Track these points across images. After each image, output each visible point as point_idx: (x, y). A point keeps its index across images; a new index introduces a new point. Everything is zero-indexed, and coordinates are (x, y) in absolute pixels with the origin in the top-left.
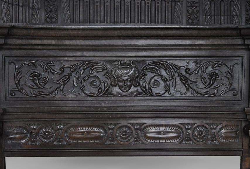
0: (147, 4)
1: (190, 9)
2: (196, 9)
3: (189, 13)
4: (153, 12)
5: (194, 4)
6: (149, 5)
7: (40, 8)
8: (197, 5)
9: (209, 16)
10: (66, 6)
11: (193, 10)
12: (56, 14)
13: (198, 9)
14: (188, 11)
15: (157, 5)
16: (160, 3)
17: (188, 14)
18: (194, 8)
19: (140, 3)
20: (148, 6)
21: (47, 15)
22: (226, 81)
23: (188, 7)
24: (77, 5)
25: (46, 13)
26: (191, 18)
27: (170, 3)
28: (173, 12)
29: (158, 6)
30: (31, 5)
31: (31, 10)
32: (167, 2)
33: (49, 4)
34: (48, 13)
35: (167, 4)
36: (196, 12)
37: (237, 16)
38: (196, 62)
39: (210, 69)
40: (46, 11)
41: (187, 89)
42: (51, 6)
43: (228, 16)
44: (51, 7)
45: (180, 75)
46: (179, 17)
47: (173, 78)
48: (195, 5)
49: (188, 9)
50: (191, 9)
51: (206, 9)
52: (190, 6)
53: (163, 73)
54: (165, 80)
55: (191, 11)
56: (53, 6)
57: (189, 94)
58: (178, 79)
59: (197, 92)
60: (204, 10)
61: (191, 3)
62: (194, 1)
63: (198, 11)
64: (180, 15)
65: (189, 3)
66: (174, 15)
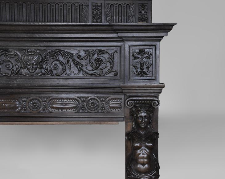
0: (60, 7)
1: (94, 11)
2: (99, 11)
3: (94, 14)
4: (65, 14)
5: (98, 7)
6: (62, 8)
8: (100, 8)
9: (109, 16)
11: (97, 12)
13: (100, 11)
14: (93, 13)
15: (68, 7)
16: (71, 6)
17: (93, 15)
18: (98, 11)
19: (54, 6)
20: (61, 9)
22: (108, 65)
23: (93, 9)
26: (96, 18)
27: (79, 6)
28: (81, 13)
29: (69, 9)
35: (76, 7)
36: (100, 14)
37: (132, 16)
38: (85, 51)
39: (96, 56)
41: (79, 71)
45: (74, 60)
46: (86, 18)
47: (68, 62)
48: (99, 8)
49: (93, 11)
50: (95, 11)
51: (107, 11)
52: (94, 9)
53: (61, 58)
54: (62, 64)
55: (95, 12)
57: (81, 74)
58: (72, 64)
59: (87, 73)
60: (105, 12)
61: (95, 7)
62: (98, 5)
63: (101, 13)
64: (87, 16)
65: (94, 6)
66: (82, 16)
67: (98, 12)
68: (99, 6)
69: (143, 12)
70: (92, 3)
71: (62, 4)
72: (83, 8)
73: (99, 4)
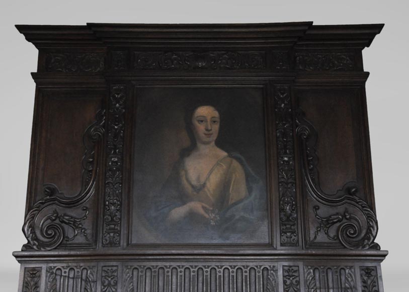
0: (231, 274)
1: (287, 280)
2: (295, 280)
3: (286, 285)
4: (240, 285)
5: (293, 272)
6: (235, 274)
7: (95, 280)
8: (296, 274)
9: (313, 288)
10: (129, 277)
11: (291, 281)
12: (116, 288)
13: (297, 279)
14: (285, 282)
15: (244, 274)
16: (248, 271)
17: (285, 287)
18: (293, 279)
19: (222, 272)
20: (233, 276)
21: (104, 289)
23: (285, 277)
24: (143, 276)
25: (102, 287)
26: (289, 291)
27: (261, 271)
28: (265, 283)
29: (246, 276)
30: (84, 277)
31: (83, 282)
32: (257, 271)
33: (107, 274)
34: (105, 286)
35: (257, 273)
36: (296, 284)
37: (351, 288)
40: (103, 283)
42: (109, 277)
43: (338, 288)
44: (110, 279)
46: (274, 291)
48: (294, 274)
49: (285, 279)
50: (289, 279)
51: (309, 280)
52: (287, 276)
55: (288, 282)
56: (112, 277)
60: (306, 281)
61: (288, 272)
62: (292, 269)
63: (298, 282)
64: (275, 288)
65: (286, 271)
66: (267, 288)
67: (294, 281)
68: (295, 271)
69: (369, 282)
70: (283, 266)
71: (234, 268)
72: (268, 275)
73: (295, 269)
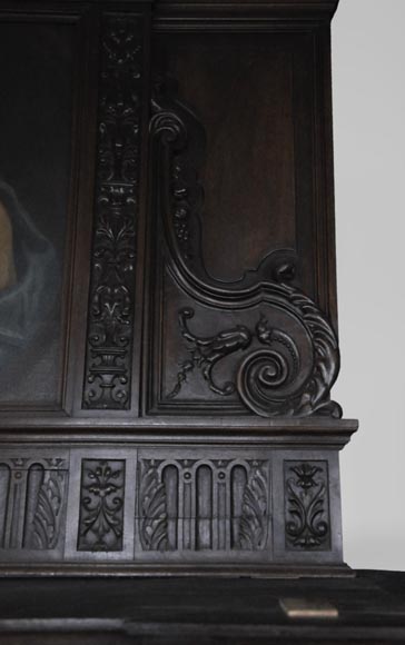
1: (92, 496)
2: (113, 495)
3: (88, 510)
5: (110, 476)
8: (117, 481)
9: (157, 517)
11: (103, 498)
13: (119, 493)
14: (84, 502)
17: (85, 514)
18: (108, 493)
23: (88, 487)
26: (96, 525)
27: (25, 474)
28: (32, 501)
32: (13, 472)
35: (13, 478)
36: (115, 506)
46: (54, 525)
48: (111, 480)
49: (86, 493)
50: (97, 494)
51: (149, 495)
52: (93, 485)
55: (95, 501)
60: (140, 500)
61: (96, 476)
62: (108, 469)
63: (120, 502)
64: (57, 518)
65: (92, 473)
66: (36, 517)
67: (109, 500)
68: (116, 474)
69: (306, 501)
70: (84, 460)
72: (42, 482)
73: (115, 466)
